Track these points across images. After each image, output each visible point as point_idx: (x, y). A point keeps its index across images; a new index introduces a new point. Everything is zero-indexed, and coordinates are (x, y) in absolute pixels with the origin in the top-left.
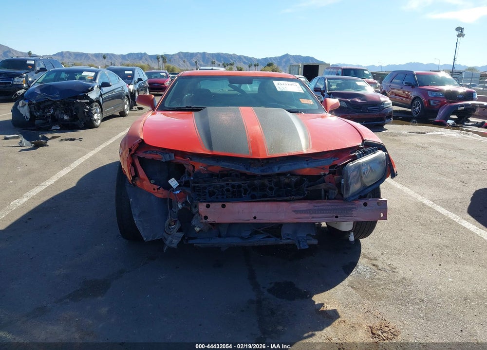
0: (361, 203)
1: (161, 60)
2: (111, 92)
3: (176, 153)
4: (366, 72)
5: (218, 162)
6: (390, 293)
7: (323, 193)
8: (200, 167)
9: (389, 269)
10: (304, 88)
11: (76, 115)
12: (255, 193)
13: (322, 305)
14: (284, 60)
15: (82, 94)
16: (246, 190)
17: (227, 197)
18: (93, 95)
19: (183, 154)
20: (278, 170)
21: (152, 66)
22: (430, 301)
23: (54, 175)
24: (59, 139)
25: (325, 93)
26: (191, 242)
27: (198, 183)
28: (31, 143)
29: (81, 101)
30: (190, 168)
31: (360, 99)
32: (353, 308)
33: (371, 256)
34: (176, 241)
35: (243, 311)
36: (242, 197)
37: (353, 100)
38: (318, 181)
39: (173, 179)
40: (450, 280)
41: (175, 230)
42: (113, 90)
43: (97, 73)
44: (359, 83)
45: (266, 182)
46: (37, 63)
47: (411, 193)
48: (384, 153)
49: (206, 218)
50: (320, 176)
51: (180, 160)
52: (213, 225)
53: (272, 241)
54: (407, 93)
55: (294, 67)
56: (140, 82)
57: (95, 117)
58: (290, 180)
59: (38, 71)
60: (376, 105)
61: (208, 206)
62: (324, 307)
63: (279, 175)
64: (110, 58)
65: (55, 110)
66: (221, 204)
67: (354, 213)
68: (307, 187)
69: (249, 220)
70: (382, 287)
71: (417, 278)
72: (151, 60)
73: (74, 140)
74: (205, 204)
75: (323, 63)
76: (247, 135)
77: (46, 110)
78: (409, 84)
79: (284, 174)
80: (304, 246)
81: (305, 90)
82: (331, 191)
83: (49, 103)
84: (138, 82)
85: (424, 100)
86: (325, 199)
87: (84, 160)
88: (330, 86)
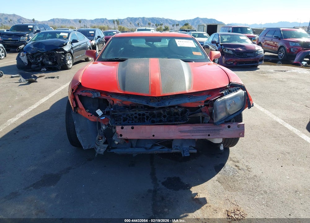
0: (226, 126)
1: (116, 23)
2: (79, 46)
3: (102, 92)
4: (248, 29)
5: (129, 98)
6: (244, 186)
7: (201, 118)
8: (117, 102)
9: (246, 169)
10: (196, 44)
11: (56, 61)
12: (154, 119)
13: (196, 194)
14: (196, 21)
15: (60, 48)
16: (148, 117)
17: (135, 122)
18: (66, 49)
19: (106, 93)
20: (169, 104)
21: (110, 27)
22: (271, 193)
23: (37, 102)
24: (45, 77)
25: (218, 45)
26: (112, 151)
27: (116, 112)
28: (27, 80)
29: (59, 52)
30: (111, 102)
31: (241, 48)
32: (217, 197)
33: (235, 160)
34: (103, 150)
35: (143, 197)
36: (145, 122)
37: (237, 49)
38: (197, 111)
39: (99, 110)
40: (288, 177)
41: (102, 143)
42: (80, 45)
43: (69, 33)
44: (241, 38)
45: (162, 111)
46: (35, 27)
47: (270, 114)
48: (243, 92)
49: (121, 135)
50: (199, 108)
51: (104, 97)
52: (127, 140)
53: (166, 150)
54: (276, 43)
55: (201, 26)
56: (99, 39)
57: (68, 62)
58: (177, 110)
59: (36, 32)
60: (253, 52)
61: (122, 128)
62: (198, 195)
63: (170, 107)
64: (84, 22)
65: (43, 58)
66: (131, 126)
67: (221, 132)
68: (189, 115)
69: (150, 137)
70: (240, 182)
71: (264, 176)
72: (110, 23)
73: (54, 78)
74: (120, 127)
75: (221, 23)
76: (150, 80)
77: (38, 59)
78: (277, 37)
79: (174, 107)
80: (187, 154)
81: (197, 45)
82: (205, 118)
83: (39, 54)
84: (97, 39)
85: (287, 48)
86: (203, 123)
87: (58, 91)
88: (222, 39)
